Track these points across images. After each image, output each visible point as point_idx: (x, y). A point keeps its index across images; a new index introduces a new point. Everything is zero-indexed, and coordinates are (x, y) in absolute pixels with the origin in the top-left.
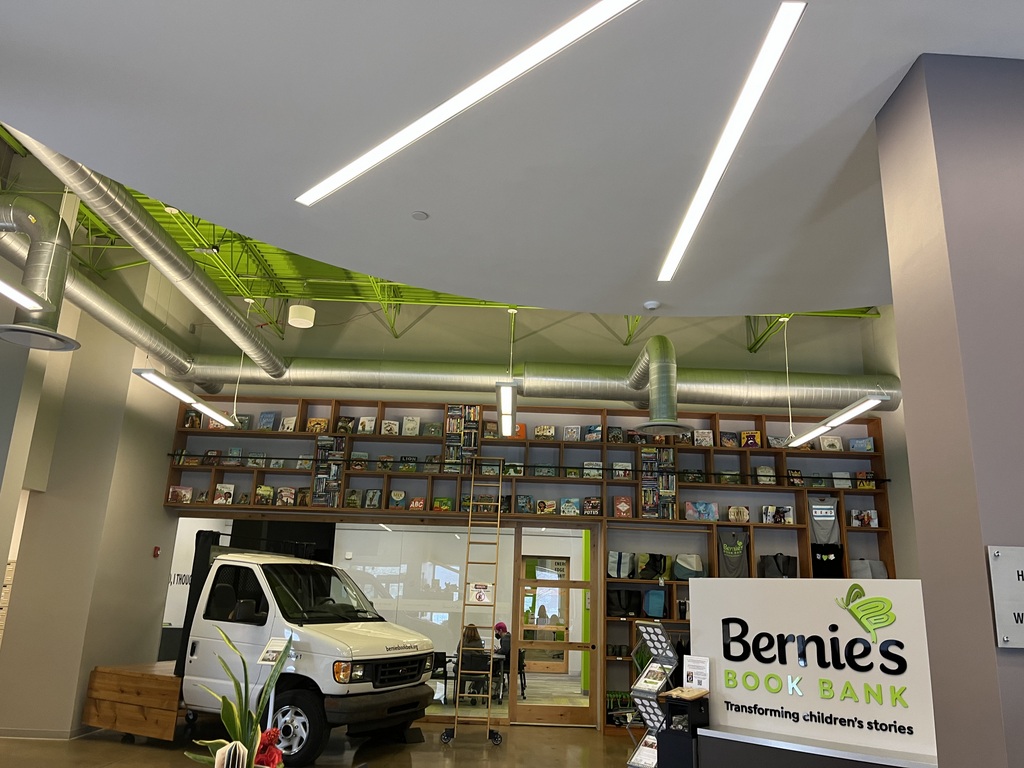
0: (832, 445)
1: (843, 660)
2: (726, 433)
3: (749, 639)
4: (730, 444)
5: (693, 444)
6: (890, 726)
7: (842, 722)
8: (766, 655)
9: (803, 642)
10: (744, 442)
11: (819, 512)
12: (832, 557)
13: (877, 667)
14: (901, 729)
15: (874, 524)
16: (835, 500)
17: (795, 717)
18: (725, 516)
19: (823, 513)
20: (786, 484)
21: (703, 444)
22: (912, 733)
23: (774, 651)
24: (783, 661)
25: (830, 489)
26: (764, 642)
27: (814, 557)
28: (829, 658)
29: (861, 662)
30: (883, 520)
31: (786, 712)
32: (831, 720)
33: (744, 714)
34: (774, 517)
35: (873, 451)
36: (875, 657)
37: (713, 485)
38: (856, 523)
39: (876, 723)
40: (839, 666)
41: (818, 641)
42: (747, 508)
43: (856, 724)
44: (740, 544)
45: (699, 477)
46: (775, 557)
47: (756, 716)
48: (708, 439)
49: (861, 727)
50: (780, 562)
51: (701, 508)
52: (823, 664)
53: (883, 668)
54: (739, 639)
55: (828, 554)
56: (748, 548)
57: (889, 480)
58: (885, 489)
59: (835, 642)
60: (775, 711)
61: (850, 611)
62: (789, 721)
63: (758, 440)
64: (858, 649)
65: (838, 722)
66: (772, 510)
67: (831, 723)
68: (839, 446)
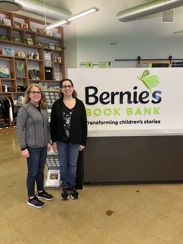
0: (50, 34)
1: (138, 100)
2: (16, 22)
3: (98, 95)
4: (17, 27)
5: (4, 24)
6: (152, 121)
7: (135, 122)
8: (105, 101)
9: (122, 95)
10: (22, 27)
11: (46, 56)
12: (50, 71)
13: (150, 101)
14: (156, 122)
15: (60, 61)
16: (50, 53)
17: (116, 123)
18: (17, 55)
19: (47, 56)
20: (37, 46)
21: (8, 25)
22: (160, 122)
23: (110, 99)
24: (113, 102)
25: (49, 49)
26: (105, 96)
27: (45, 71)
28: (132, 99)
29: (144, 100)
30: (63, 60)
31: (113, 122)
32: (131, 122)
33: (94, 126)
34: (33, 57)
35: (61, 38)
36: (150, 98)
37: (12, 42)
38: (56, 61)
39: (147, 121)
40: (136, 102)
41: (129, 94)
42: (24, 53)
43: (140, 122)
44: (23, 65)
45: (6, 38)
46: (34, 70)
47: (100, 125)
48: (9, 23)
49: (142, 123)
50: (35, 72)
51: (8, 51)
52: (129, 102)
53: (153, 102)
54: (93, 95)
55: (48, 70)
56: (25, 67)
57: (65, 48)
58: (64, 51)
59: (135, 93)
60: (108, 122)
61: (143, 81)
62: (114, 125)
63: (27, 27)
64: (144, 95)
65: (133, 122)
66: (33, 54)
67: (131, 123)
68: (51, 35)
